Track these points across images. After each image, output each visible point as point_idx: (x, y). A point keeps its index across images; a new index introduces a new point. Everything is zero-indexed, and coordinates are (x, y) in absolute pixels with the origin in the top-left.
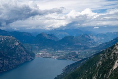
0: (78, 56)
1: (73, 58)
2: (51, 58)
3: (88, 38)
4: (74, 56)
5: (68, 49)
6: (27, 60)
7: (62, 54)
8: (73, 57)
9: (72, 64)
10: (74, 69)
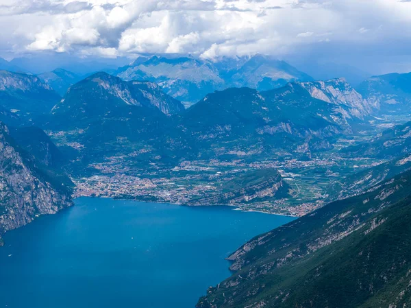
0: (291, 192)
1: (266, 198)
2: (154, 199)
3: (323, 97)
4: (268, 192)
5: (232, 152)
6: (37, 211)
7: (206, 180)
8: (263, 194)
9: (275, 231)
10: (295, 254)
